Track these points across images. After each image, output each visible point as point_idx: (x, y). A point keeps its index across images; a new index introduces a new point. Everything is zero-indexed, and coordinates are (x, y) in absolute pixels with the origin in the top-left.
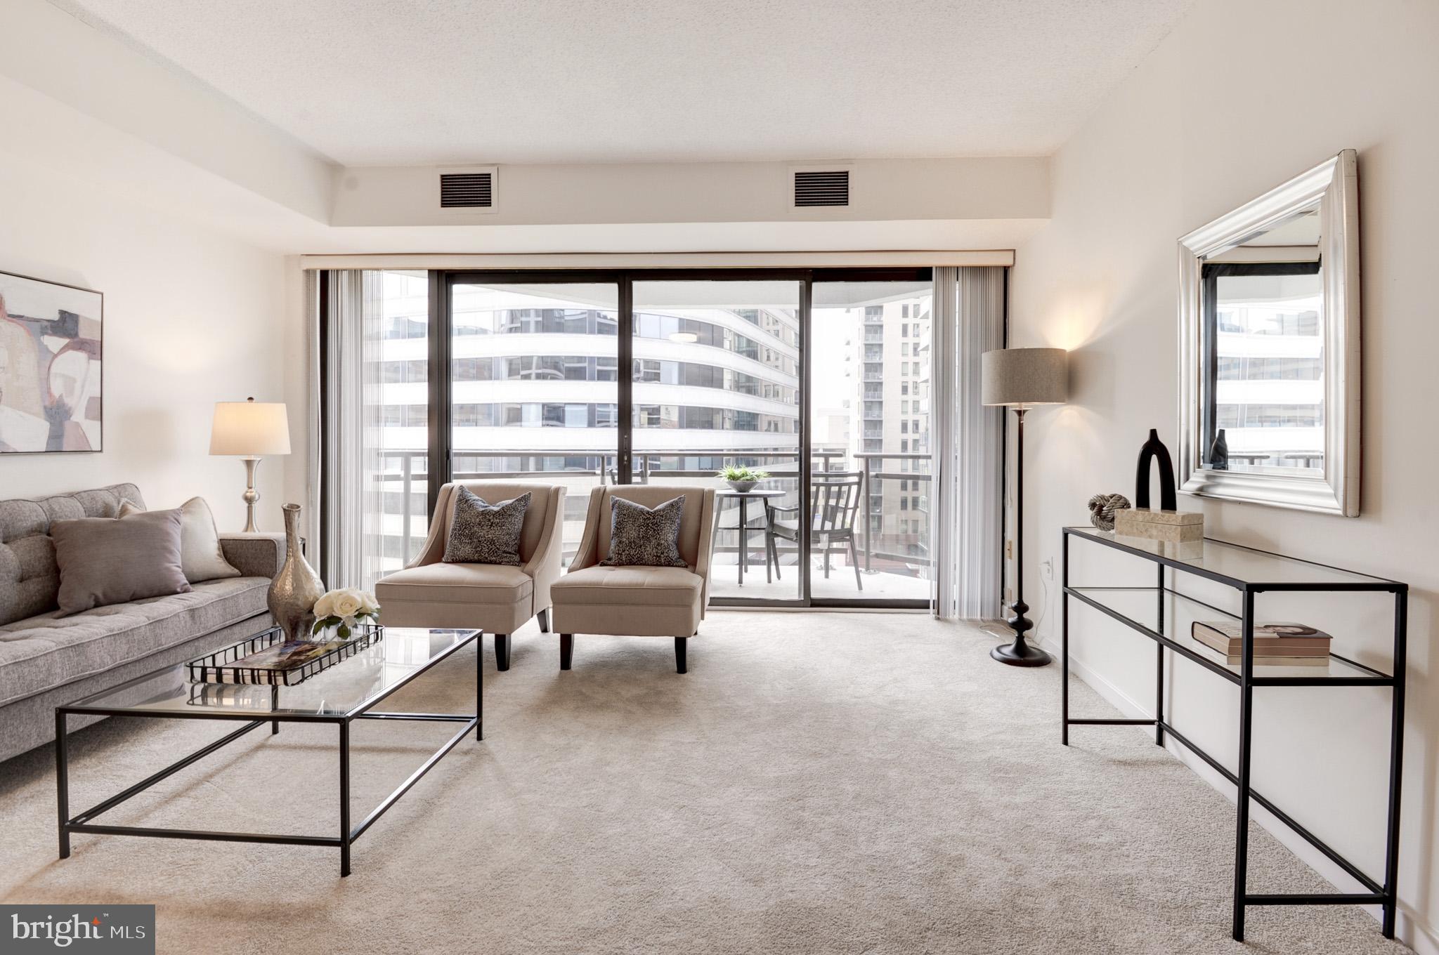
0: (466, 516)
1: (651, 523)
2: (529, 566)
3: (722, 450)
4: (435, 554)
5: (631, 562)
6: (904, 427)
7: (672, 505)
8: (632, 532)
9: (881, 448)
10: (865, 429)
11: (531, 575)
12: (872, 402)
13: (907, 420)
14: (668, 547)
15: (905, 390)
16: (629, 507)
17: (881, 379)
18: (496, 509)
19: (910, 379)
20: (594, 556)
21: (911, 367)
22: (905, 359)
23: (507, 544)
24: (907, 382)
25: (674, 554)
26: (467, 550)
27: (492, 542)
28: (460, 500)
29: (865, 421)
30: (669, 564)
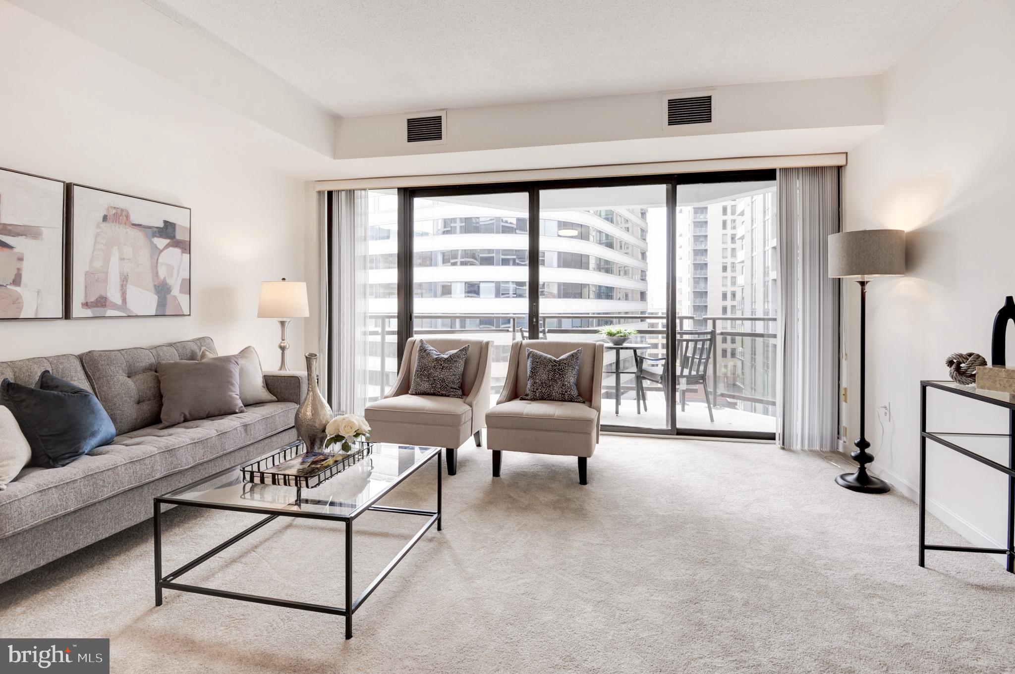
0: (425, 361)
1: (558, 369)
2: (469, 399)
3: (588, 314)
4: (404, 389)
5: (543, 398)
6: (724, 296)
7: (572, 355)
8: (543, 375)
9: (706, 311)
10: (694, 298)
11: (471, 406)
12: (699, 278)
13: (727, 291)
14: (570, 388)
15: (725, 269)
16: (541, 356)
17: (706, 261)
18: (446, 356)
19: (729, 261)
20: (515, 393)
21: (729, 252)
22: (725, 246)
23: (453, 382)
24: (727, 263)
25: (575, 393)
26: (425, 386)
27: (443, 381)
28: (421, 350)
29: (694, 292)
30: (571, 400)
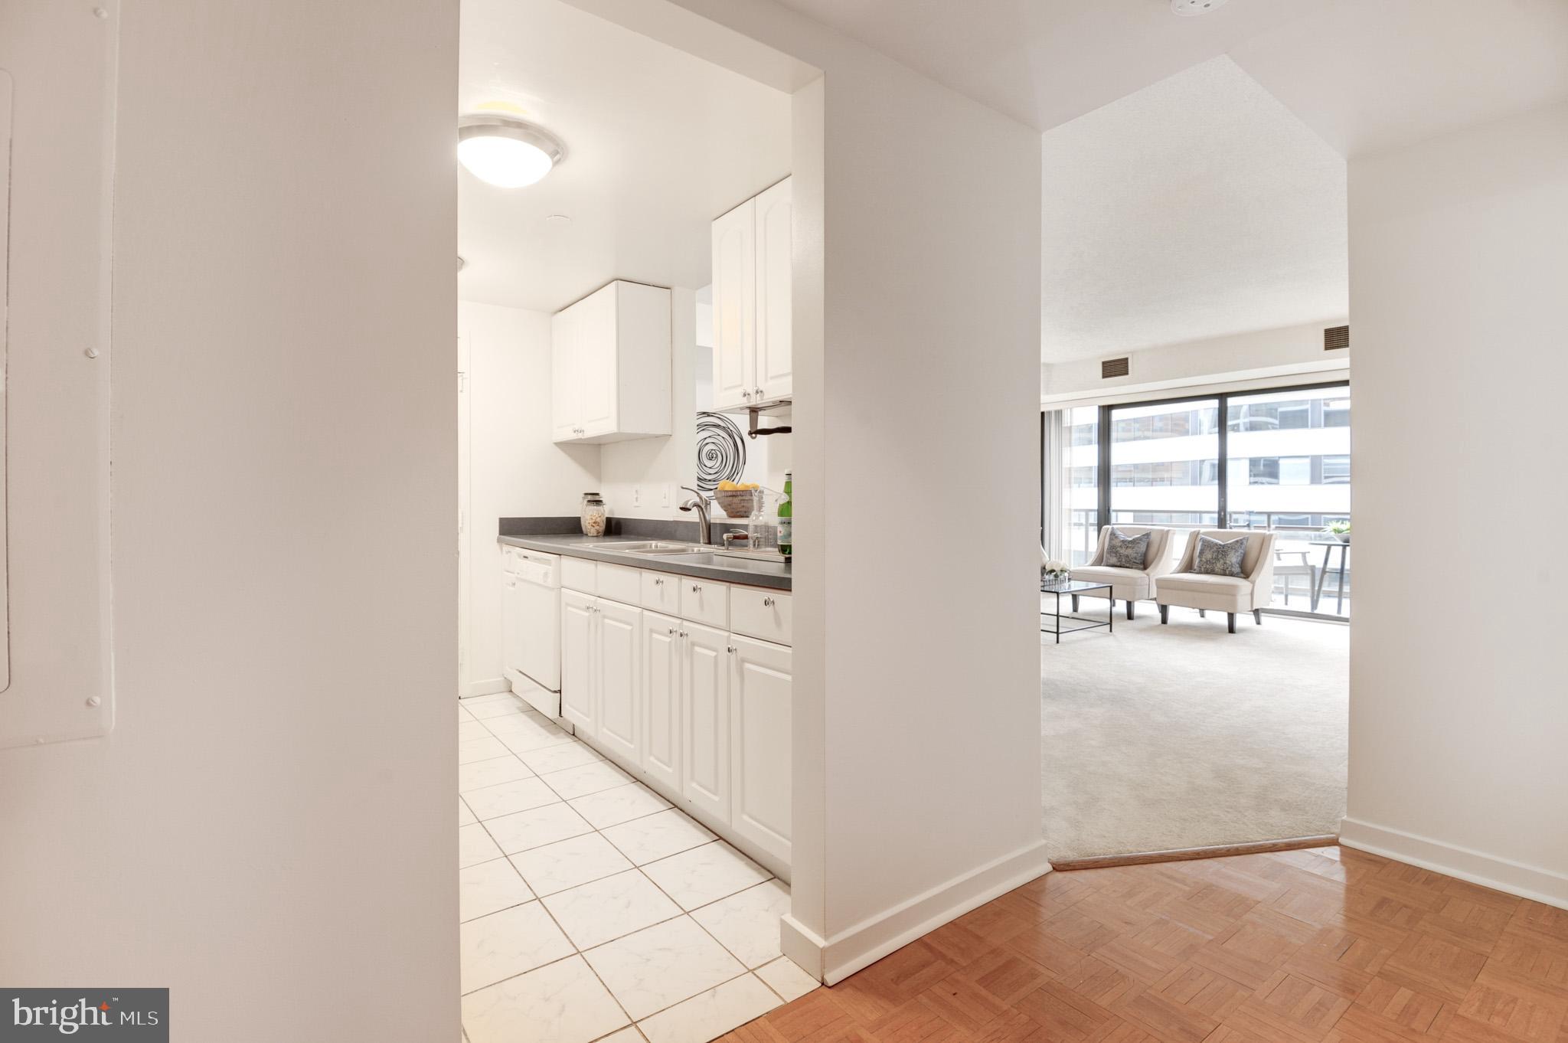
0: (1114, 542)
1: (1222, 551)
2: (1147, 571)
4: (1099, 561)
5: (1207, 572)
7: (1237, 541)
8: (1208, 555)
11: (1148, 575)
14: (1232, 566)
16: (1209, 541)
18: (1130, 539)
20: (1188, 567)
23: (1136, 559)
25: (1237, 569)
26: (1114, 560)
27: (1127, 556)
28: (1111, 534)
30: (1232, 575)
